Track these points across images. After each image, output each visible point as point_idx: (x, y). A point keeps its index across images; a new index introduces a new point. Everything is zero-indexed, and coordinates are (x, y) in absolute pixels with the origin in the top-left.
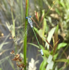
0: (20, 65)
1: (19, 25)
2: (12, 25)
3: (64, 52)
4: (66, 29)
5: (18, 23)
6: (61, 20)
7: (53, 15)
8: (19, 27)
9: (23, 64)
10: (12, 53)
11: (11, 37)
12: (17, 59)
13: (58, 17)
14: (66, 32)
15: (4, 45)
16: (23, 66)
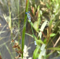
0: (19, 51)
1: (15, 17)
2: (8, 17)
3: (52, 41)
4: (54, 21)
5: (13, 15)
6: (51, 13)
7: (43, 9)
8: (14, 19)
9: (21, 51)
10: (12, 41)
11: (8, 27)
12: (17, 46)
13: (48, 10)
14: (54, 24)
15: (2, 34)
16: (21, 52)
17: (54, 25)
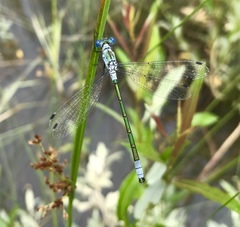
17: (226, 78)
